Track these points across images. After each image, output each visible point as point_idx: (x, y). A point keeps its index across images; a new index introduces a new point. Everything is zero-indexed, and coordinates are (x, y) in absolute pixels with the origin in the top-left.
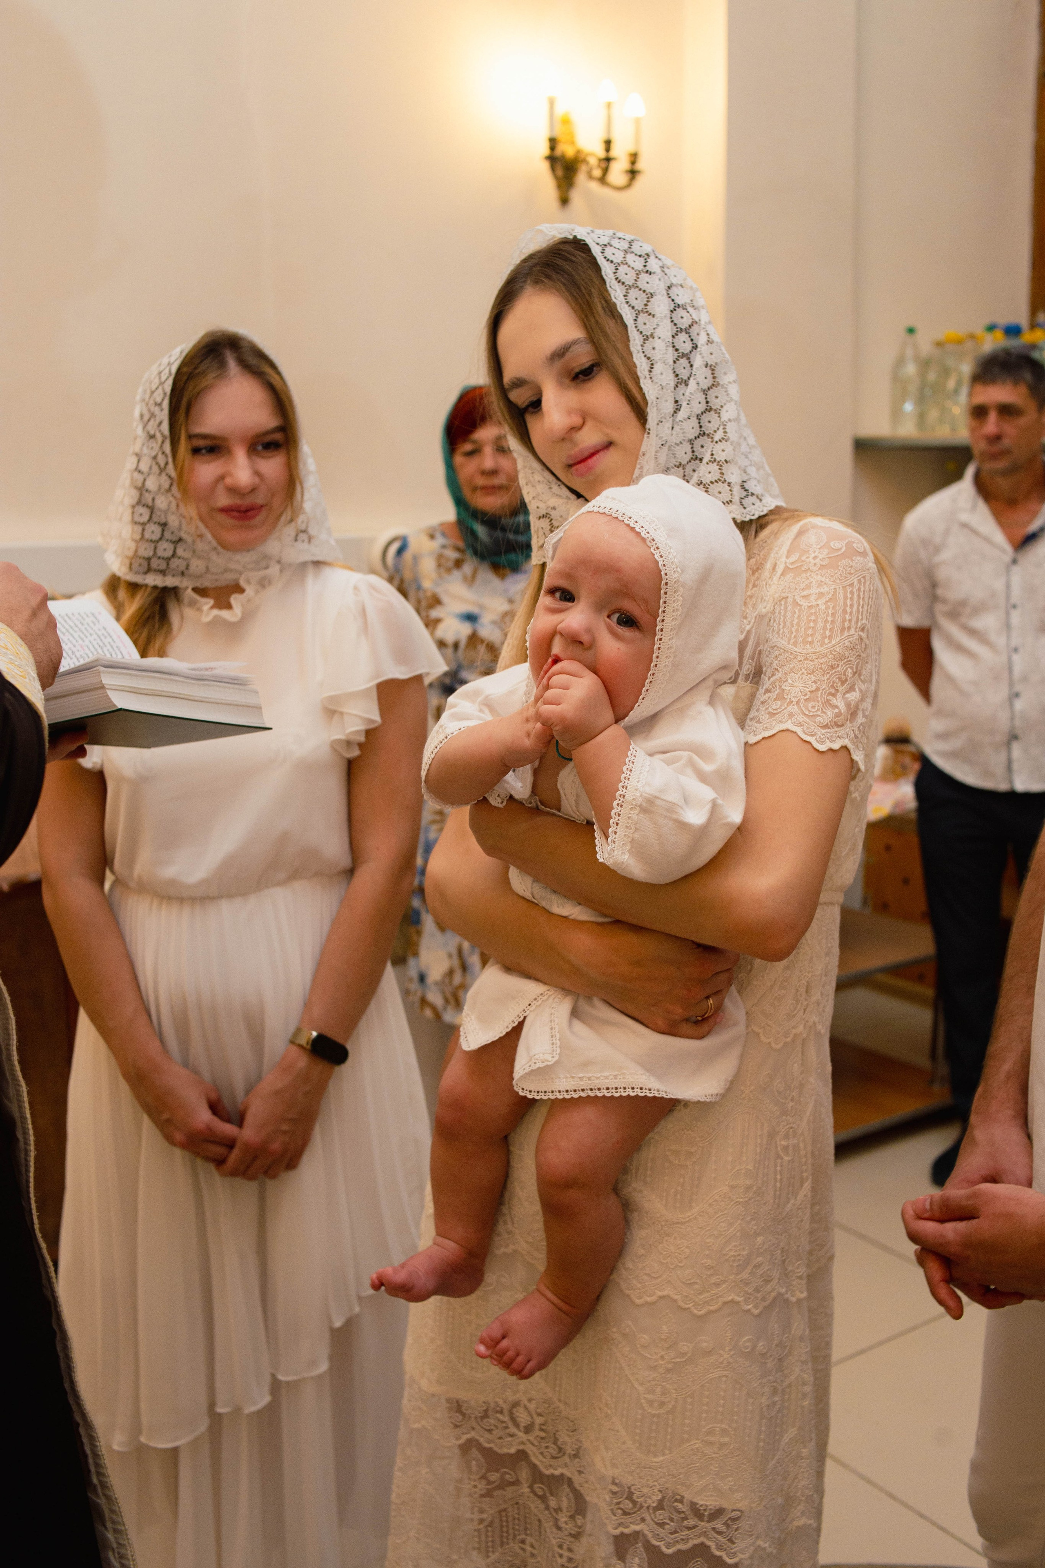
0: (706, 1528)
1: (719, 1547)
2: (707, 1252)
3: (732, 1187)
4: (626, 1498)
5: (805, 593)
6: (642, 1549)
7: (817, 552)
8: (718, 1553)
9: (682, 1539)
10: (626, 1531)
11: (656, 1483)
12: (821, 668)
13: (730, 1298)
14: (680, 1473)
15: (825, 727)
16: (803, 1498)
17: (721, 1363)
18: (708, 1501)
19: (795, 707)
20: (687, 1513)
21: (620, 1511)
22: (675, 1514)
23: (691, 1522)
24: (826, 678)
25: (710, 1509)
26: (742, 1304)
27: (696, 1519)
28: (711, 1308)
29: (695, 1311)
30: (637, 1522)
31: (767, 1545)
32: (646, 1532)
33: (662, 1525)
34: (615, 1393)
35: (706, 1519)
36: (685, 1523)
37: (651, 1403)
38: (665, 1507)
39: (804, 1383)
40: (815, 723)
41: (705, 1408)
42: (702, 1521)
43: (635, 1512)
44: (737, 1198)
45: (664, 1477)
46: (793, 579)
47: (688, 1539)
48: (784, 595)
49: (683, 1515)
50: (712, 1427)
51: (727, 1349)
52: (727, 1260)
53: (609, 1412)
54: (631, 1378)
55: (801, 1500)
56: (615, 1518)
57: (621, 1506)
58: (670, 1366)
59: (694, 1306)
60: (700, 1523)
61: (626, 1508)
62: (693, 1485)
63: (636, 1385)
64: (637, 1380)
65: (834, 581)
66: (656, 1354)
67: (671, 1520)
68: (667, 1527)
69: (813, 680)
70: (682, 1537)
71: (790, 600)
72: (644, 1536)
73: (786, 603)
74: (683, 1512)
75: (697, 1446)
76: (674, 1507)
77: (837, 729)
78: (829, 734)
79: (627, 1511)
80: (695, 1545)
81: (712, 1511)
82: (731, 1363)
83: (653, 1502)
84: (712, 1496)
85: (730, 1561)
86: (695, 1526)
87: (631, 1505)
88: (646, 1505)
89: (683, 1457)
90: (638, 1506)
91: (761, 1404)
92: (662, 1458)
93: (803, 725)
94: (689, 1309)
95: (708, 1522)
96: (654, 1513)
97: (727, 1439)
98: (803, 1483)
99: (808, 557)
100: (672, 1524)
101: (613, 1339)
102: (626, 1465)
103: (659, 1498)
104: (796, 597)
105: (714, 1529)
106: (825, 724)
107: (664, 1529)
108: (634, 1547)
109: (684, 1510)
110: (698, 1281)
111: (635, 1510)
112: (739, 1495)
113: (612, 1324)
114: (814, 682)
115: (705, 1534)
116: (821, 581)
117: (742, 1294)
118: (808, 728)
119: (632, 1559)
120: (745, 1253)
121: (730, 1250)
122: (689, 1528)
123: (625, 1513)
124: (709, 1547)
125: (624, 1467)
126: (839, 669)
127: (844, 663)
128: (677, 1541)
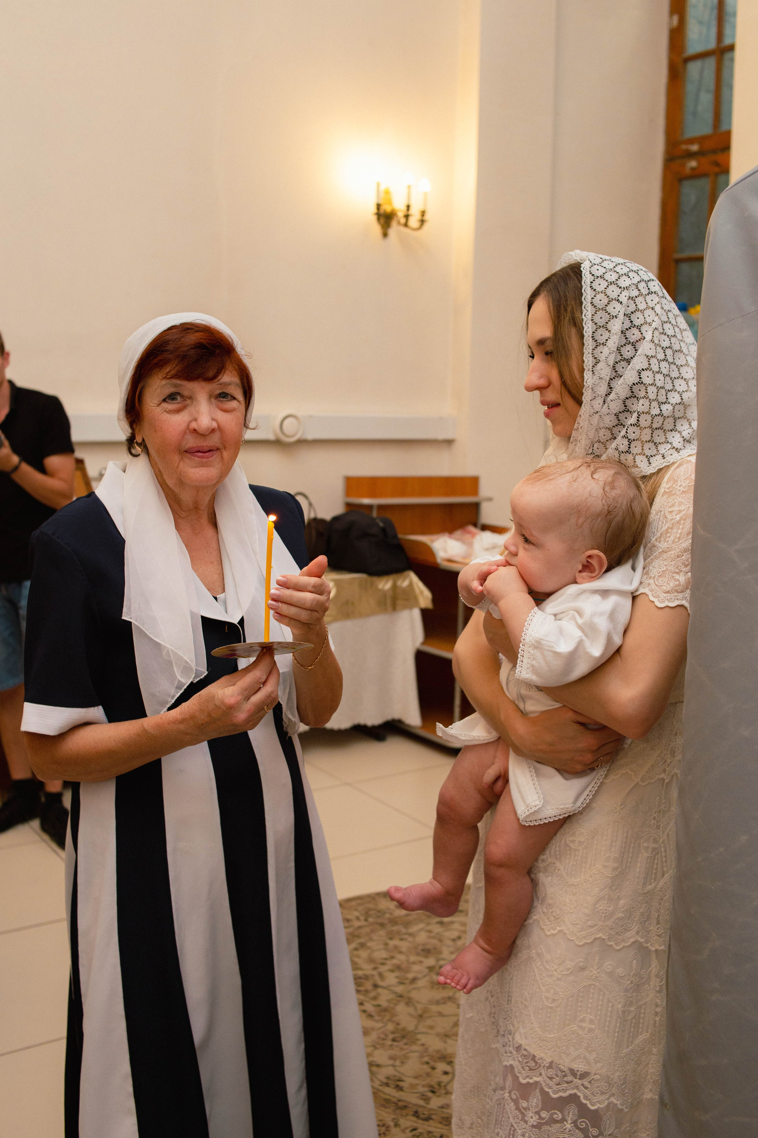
0: (578, 1083)
1: (586, 1098)
2: (586, 905)
3: (604, 866)
4: (531, 1060)
5: (670, 510)
6: (539, 1093)
7: (682, 482)
8: (584, 1101)
9: (563, 1089)
10: (531, 1081)
11: (549, 1051)
12: (670, 557)
13: (599, 936)
14: (563, 1046)
15: (668, 592)
16: (652, 1081)
17: (592, 976)
18: (580, 1067)
19: (653, 580)
20: (566, 1072)
21: (527, 1068)
22: (560, 1072)
23: (570, 1078)
24: (673, 563)
25: (581, 1071)
26: (606, 940)
27: (572, 1077)
28: (587, 941)
29: (577, 943)
30: (537, 1076)
31: (618, 1102)
32: (542, 1082)
33: (551, 1078)
34: (530, 992)
35: (578, 1077)
36: (565, 1079)
37: (547, 998)
38: (553, 1067)
39: (657, 1006)
40: (661, 590)
41: (580, 1004)
42: (576, 1078)
43: (537, 1069)
44: (607, 874)
45: (553, 1048)
46: (667, 499)
47: (567, 1090)
48: (661, 509)
49: (564, 1074)
50: (584, 1017)
51: (595, 968)
52: (598, 912)
53: (527, 1003)
54: (540, 982)
55: (650, 1081)
56: (524, 1072)
57: (528, 1064)
58: (560, 976)
59: (576, 938)
60: (574, 1079)
61: (532, 1066)
62: (571, 1054)
63: (541, 986)
64: (542, 983)
65: (689, 502)
66: (553, 967)
67: (557, 1076)
68: (554, 1080)
69: (665, 564)
70: (563, 1088)
71: (663, 513)
72: (541, 1084)
73: (661, 514)
74: (564, 1071)
75: (575, 1028)
76: (559, 1067)
77: (676, 594)
78: (669, 597)
79: (532, 1068)
80: (571, 1095)
81: (582, 1073)
82: (598, 977)
83: (547, 1063)
84: (583, 1062)
85: (592, 1108)
86: (572, 1082)
87: (534, 1064)
88: (543, 1065)
89: (565, 1036)
90: (538, 1065)
91: (618, 1008)
92: (553, 1036)
93: (653, 591)
94: (573, 940)
95: (580, 1079)
96: (547, 1070)
97: (593, 1026)
98: (652, 1070)
99: (677, 485)
100: (557, 1078)
101: (533, 958)
102: (532, 1037)
103: (550, 1061)
104: (666, 512)
105: (583, 1085)
106: (667, 591)
107: (552, 1081)
108: (534, 1092)
109: (564, 1070)
110: (580, 923)
111: (536, 1067)
112: (599, 1065)
113: (533, 948)
114: (666, 565)
115: (577, 1087)
116: (681, 502)
117: (607, 934)
118: (656, 593)
119: (533, 1100)
120: (611, 909)
121: (600, 906)
122: (568, 1083)
123: (531, 1069)
124: (579, 1097)
125: (531, 1038)
126: (683, 558)
127: (687, 554)
128: (560, 1090)
